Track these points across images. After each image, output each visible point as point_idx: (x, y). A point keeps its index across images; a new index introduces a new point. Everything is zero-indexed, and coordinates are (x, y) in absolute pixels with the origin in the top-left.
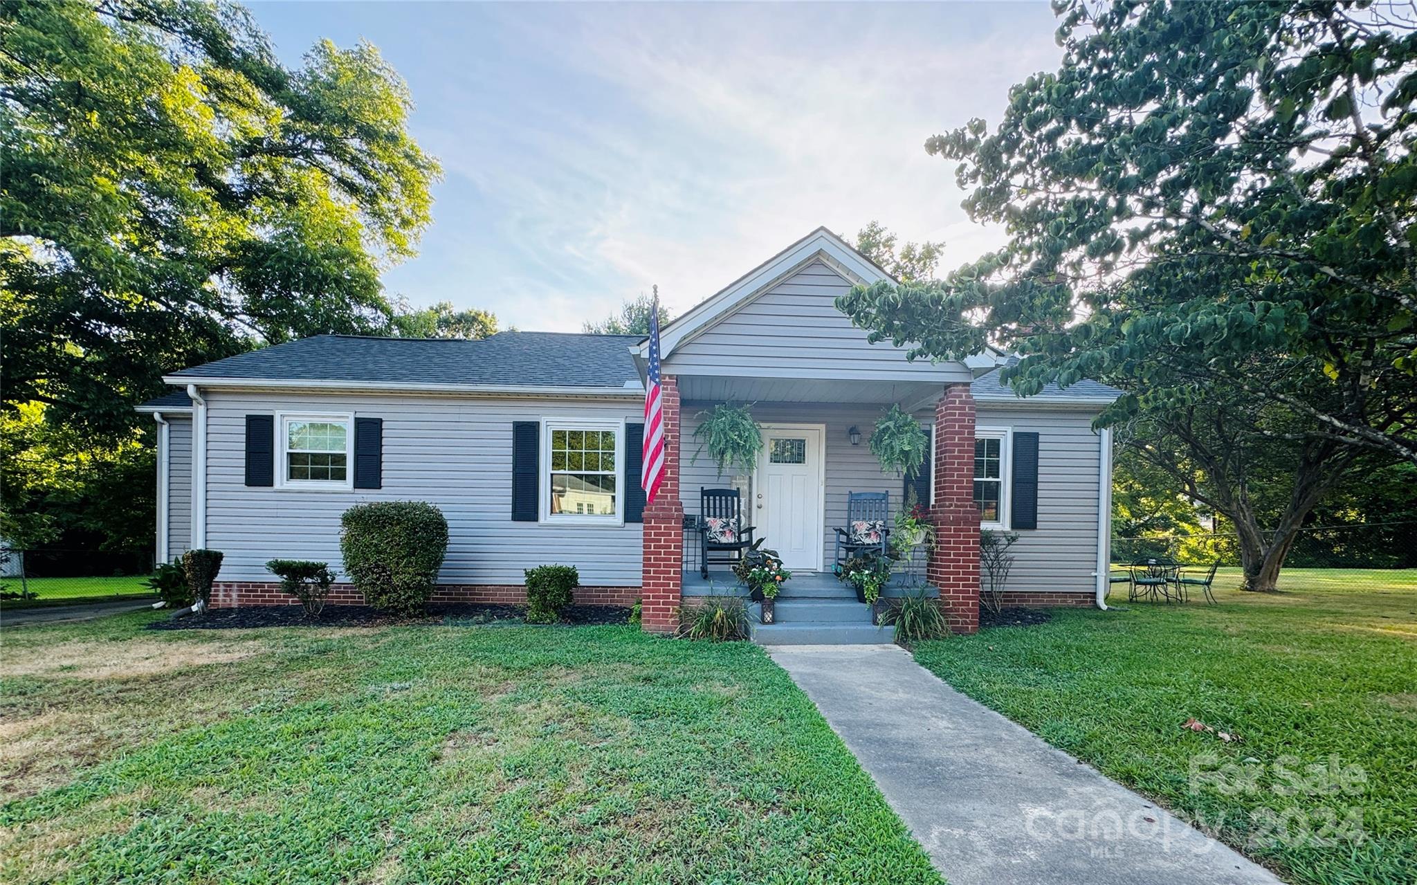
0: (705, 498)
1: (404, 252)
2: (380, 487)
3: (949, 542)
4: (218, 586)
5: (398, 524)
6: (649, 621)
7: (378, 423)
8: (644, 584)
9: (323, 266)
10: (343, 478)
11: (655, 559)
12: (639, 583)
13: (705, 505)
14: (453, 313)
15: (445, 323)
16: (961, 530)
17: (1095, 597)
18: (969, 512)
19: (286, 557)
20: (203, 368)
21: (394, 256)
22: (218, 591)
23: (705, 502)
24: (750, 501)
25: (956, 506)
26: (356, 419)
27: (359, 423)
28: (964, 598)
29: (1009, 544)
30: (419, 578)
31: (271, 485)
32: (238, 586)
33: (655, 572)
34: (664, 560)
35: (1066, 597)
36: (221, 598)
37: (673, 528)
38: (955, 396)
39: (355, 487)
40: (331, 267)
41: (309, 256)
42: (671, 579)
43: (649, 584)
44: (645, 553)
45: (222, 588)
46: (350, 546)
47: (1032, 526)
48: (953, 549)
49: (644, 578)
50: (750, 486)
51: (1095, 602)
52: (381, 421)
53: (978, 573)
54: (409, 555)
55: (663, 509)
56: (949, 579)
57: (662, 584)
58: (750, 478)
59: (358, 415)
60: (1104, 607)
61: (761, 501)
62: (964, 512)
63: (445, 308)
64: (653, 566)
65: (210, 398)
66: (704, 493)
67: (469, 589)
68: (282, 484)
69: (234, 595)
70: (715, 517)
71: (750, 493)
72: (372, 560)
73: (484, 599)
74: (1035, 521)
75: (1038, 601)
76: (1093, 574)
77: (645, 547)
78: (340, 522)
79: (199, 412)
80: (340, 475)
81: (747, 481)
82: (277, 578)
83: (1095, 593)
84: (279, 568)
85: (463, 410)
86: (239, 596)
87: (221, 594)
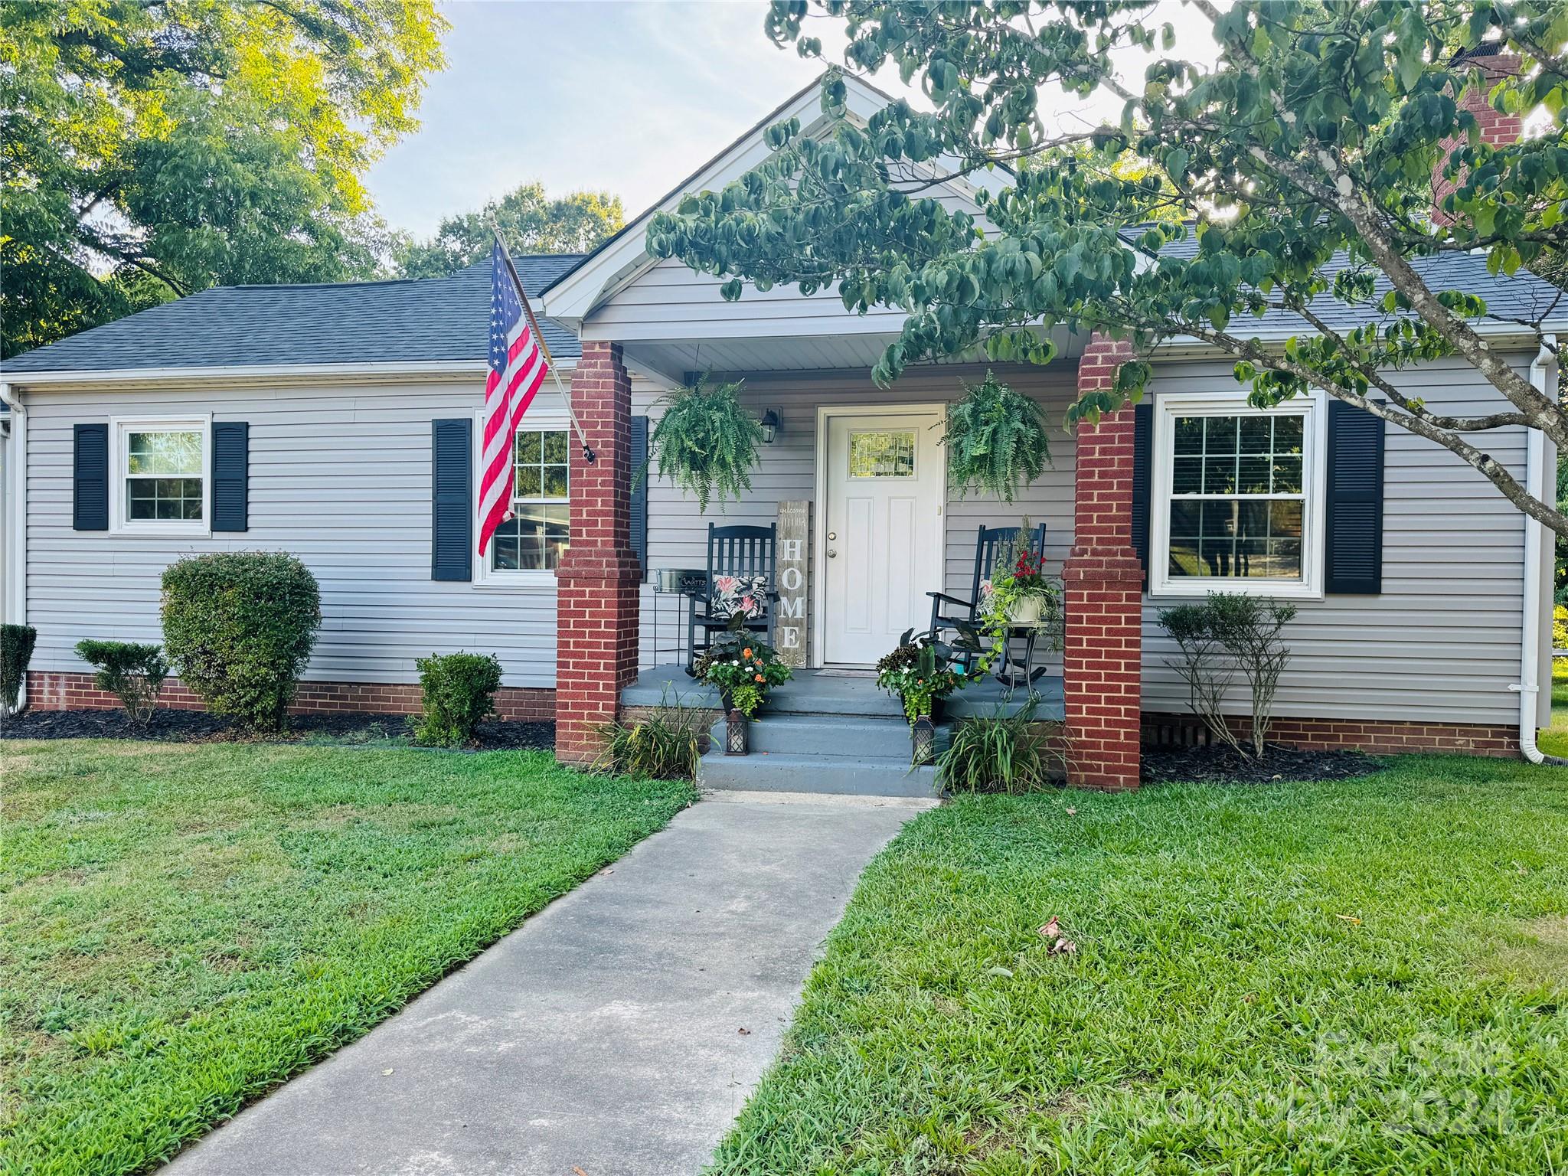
0: (716, 540)
1: (399, 123)
2: (246, 529)
3: (1079, 620)
4: (42, 678)
5: (231, 587)
6: (566, 746)
7: (242, 430)
8: (560, 685)
9: (233, 175)
10: (198, 515)
11: (577, 645)
12: (551, 682)
13: (716, 553)
14: (546, 202)
15: (531, 222)
16: (1103, 598)
17: (1518, 736)
18: (1118, 564)
19: (105, 636)
20: (26, 357)
21: (386, 132)
22: (40, 685)
23: (716, 547)
24: (811, 545)
25: (1095, 553)
26: (213, 424)
27: (218, 429)
28: (1108, 723)
29: (1280, 624)
30: (264, 670)
31: (105, 528)
32: (68, 679)
33: (576, 665)
34: (589, 645)
35: (1453, 733)
36: (46, 696)
37: (603, 594)
38: (1098, 349)
39: (213, 529)
40: (245, 176)
41: (213, 161)
42: (600, 676)
43: (565, 685)
44: (560, 634)
45: (47, 681)
46: (172, 619)
47: (1371, 585)
48: (1086, 631)
49: (559, 675)
50: (811, 518)
51: (1517, 745)
52: (247, 425)
53: (1137, 678)
54: (247, 634)
55: (588, 563)
56: (1079, 688)
57: (587, 686)
58: (811, 505)
59: (217, 419)
60: (1536, 756)
61: (831, 545)
62: (1110, 564)
63: (531, 196)
64: (574, 655)
65: (33, 401)
66: (714, 532)
67: (372, 691)
68: (120, 527)
69: (62, 691)
70: (731, 572)
71: (811, 532)
72: (197, 642)
73: (392, 707)
74: (1378, 577)
75: (1388, 740)
76: (1513, 687)
77: (560, 624)
78: (160, 583)
79: (18, 421)
80: (193, 511)
81: (805, 511)
82: (89, 668)
83: (1518, 727)
84: (93, 652)
85: (360, 404)
86: (68, 693)
87: (46, 689)
